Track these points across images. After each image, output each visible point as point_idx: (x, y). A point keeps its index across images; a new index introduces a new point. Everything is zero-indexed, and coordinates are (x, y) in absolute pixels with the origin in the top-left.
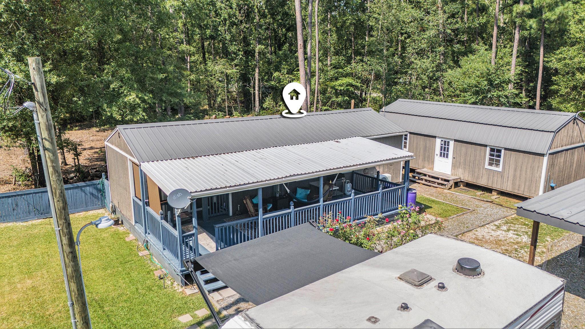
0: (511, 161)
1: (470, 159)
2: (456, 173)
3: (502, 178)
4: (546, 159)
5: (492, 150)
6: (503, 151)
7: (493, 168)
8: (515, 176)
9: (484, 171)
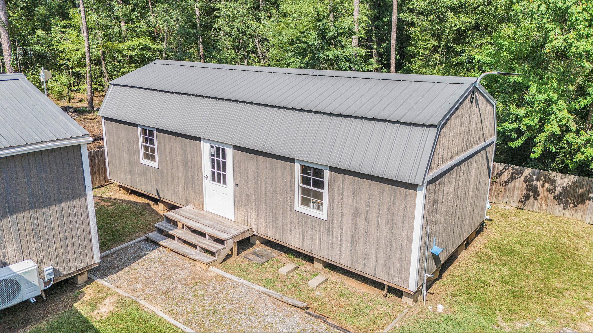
0: (345, 199)
1: (265, 190)
2: (243, 218)
3: (328, 235)
4: (420, 195)
5: (305, 169)
6: (327, 173)
7: (310, 211)
8: (354, 232)
9: (294, 216)
